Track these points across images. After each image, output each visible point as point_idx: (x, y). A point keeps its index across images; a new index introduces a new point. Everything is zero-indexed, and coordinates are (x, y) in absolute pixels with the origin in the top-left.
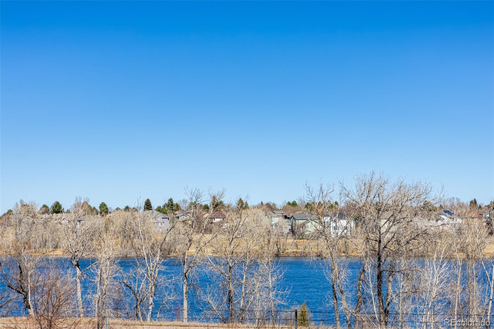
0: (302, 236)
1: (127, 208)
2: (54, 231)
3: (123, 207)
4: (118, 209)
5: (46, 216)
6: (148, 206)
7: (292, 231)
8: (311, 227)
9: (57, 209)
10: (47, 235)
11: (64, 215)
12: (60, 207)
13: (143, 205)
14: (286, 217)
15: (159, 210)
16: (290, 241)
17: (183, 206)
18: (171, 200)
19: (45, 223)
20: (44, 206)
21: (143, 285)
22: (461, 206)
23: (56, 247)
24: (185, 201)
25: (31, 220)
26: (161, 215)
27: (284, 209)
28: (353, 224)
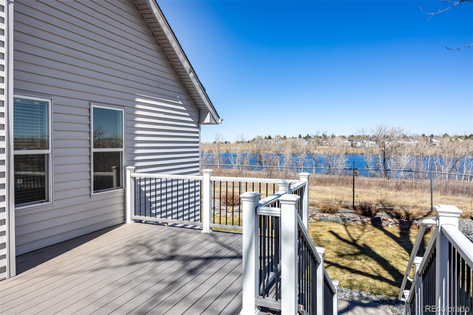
0: (355, 147)
1: (293, 138)
2: (269, 145)
3: (291, 137)
4: (290, 138)
5: (266, 140)
6: (300, 137)
7: (352, 145)
8: (359, 144)
9: (270, 138)
10: (267, 146)
11: (272, 140)
12: (271, 137)
13: (298, 136)
14: (349, 140)
15: (304, 138)
16: (351, 149)
17: (312, 137)
18: (308, 135)
19: (266, 142)
20: (265, 137)
21: (300, 162)
22: (418, 136)
23: (270, 150)
24: (313, 135)
25: (261, 142)
26: (305, 140)
27: (349, 137)
28: (375, 143)
